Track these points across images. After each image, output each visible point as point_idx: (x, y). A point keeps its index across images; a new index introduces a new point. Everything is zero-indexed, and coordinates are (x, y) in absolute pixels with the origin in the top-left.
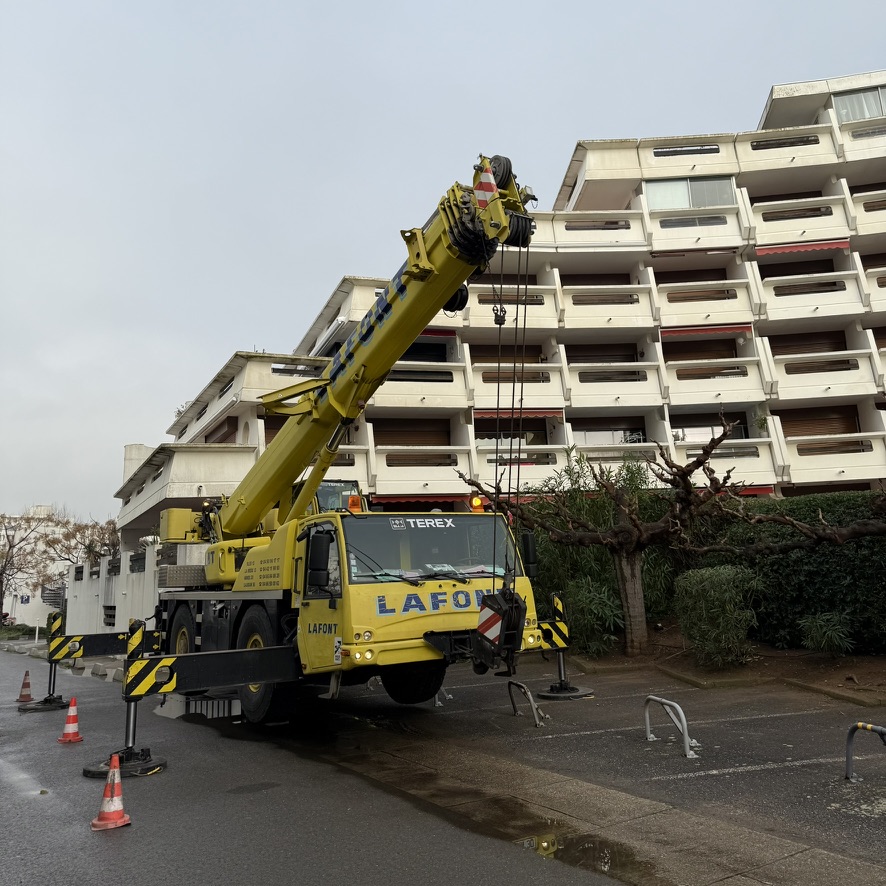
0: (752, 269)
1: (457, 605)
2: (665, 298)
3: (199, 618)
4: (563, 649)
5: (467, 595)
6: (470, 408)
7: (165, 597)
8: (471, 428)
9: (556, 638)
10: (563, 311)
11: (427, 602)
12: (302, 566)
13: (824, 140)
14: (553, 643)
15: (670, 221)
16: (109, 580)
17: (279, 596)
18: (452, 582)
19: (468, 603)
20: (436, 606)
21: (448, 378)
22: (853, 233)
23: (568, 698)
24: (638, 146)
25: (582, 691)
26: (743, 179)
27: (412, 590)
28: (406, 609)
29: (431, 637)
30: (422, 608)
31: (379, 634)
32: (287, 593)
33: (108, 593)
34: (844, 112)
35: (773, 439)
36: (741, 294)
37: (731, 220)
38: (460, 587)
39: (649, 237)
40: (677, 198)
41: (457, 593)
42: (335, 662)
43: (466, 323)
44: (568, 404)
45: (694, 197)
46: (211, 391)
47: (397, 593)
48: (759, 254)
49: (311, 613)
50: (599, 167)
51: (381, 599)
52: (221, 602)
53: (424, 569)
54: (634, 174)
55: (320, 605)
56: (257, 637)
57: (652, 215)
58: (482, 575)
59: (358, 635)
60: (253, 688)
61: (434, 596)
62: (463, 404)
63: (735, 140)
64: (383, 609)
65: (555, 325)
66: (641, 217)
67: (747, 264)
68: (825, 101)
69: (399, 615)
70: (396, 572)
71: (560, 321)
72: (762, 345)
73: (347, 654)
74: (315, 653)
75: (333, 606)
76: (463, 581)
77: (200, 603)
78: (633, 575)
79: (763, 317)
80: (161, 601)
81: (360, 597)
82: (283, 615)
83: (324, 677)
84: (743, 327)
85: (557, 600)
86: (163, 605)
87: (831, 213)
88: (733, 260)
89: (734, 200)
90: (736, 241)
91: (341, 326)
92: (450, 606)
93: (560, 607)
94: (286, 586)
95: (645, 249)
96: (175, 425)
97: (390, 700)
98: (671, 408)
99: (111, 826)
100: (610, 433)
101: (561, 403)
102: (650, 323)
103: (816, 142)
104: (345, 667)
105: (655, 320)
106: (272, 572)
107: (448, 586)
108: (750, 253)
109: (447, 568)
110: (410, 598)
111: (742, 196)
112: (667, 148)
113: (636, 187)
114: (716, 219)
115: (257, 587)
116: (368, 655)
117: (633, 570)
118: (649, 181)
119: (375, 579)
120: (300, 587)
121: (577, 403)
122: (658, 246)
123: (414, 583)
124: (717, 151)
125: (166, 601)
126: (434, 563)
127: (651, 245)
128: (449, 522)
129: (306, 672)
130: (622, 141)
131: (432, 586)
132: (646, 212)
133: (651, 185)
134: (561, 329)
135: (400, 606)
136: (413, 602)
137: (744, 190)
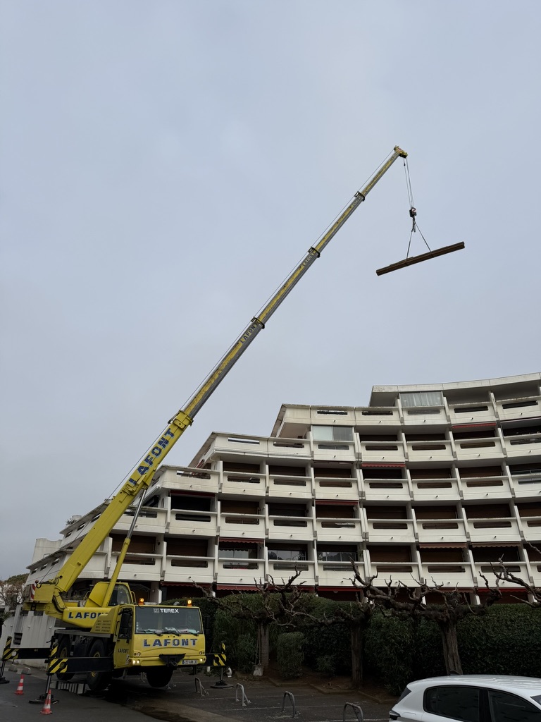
0: (359, 473)
1: (174, 644)
2: (318, 484)
3: (73, 643)
4: (223, 667)
5: (178, 641)
6: (217, 536)
7: (57, 632)
8: (217, 547)
9: (221, 661)
10: (268, 487)
11: (163, 643)
12: (119, 624)
13: (395, 414)
14: (219, 664)
15: (323, 445)
16: (20, 618)
17: (109, 636)
18: (173, 635)
19: (178, 644)
20: (166, 645)
21: (208, 519)
22: (407, 460)
23: (221, 688)
24: (311, 408)
25: (229, 685)
26: (357, 429)
27: (157, 637)
28: (154, 645)
29: (161, 656)
30: (161, 645)
31: (143, 654)
32: (112, 635)
33: (19, 625)
34: (405, 401)
35: (365, 562)
36: (354, 485)
37: (351, 448)
38: (177, 637)
39: (312, 453)
40: (327, 436)
41: (175, 640)
42: (126, 664)
43: (220, 491)
44: (267, 537)
45: (335, 436)
46: (88, 517)
47: (151, 638)
48: (363, 466)
49: (120, 644)
50: (291, 417)
51: (146, 641)
52: (85, 636)
53: (165, 629)
54: (307, 421)
55: (123, 641)
56: (98, 653)
57: (315, 442)
58: (186, 633)
59: (135, 654)
60: (93, 674)
61: (166, 640)
62: (214, 534)
63: (356, 410)
64: (146, 644)
65: (264, 494)
66: (309, 443)
67: (358, 470)
68: (396, 395)
69: (152, 647)
70: (153, 630)
71: (267, 492)
72: (362, 512)
73: (130, 661)
74: (119, 661)
75: (128, 642)
76: (178, 635)
77: (75, 636)
78: (265, 634)
79: (363, 498)
80: (55, 634)
81: (138, 638)
82: (109, 644)
83: (120, 671)
84: (355, 502)
85: (223, 644)
86: (56, 636)
87: (397, 450)
88: (353, 467)
89: (352, 439)
90: (353, 459)
91: (157, 490)
92: (171, 645)
93: (224, 648)
94: (112, 633)
95: (310, 459)
96: (65, 530)
97: (150, 686)
98: (317, 542)
99: (46, 713)
100: (290, 552)
101: (263, 536)
102: (310, 496)
103: (392, 414)
104: (129, 666)
105: (313, 495)
106: (107, 626)
107: (172, 637)
108: (359, 464)
109: (174, 629)
110: (156, 641)
111: (356, 437)
112: (323, 410)
113: (309, 427)
114: (345, 447)
115: (100, 632)
116: (138, 662)
117: (265, 631)
118: (314, 425)
119: (145, 633)
120: (117, 634)
121: (271, 537)
122: (316, 458)
123: (159, 635)
124: (346, 414)
125: (58, 634)
126: (168, 627)
127: (313, 457)
128: (177, 611)
129: (115, 668)
130: (302, 406)
131: (165, 636)
132: (312, 440)
133: (315, 427)
134: (267, 496)
135: (152, 644)
136: (157, 642)
137: (358, 434)
